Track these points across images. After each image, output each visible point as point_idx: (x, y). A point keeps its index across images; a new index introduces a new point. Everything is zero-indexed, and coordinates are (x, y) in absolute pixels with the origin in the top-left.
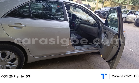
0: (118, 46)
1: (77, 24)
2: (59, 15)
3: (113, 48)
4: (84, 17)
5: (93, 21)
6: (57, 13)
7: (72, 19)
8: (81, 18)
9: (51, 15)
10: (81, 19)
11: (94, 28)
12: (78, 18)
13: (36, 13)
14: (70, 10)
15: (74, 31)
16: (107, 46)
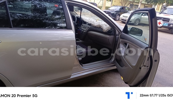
0: (148, 67)
1: (84, 32)
2: (57, 19)
3: (142, 68)
4: (93, 21)
5: (106, 27)
6: (55, 16)
7: (76, 24)
8: (89, 23)
9: (47, 19)
10: (90, 25)
11: (108, 36)
12: (85, 23)
13: (23, 17)
14: (73, 11)
15: (81, 41)
16: (132, 66)
